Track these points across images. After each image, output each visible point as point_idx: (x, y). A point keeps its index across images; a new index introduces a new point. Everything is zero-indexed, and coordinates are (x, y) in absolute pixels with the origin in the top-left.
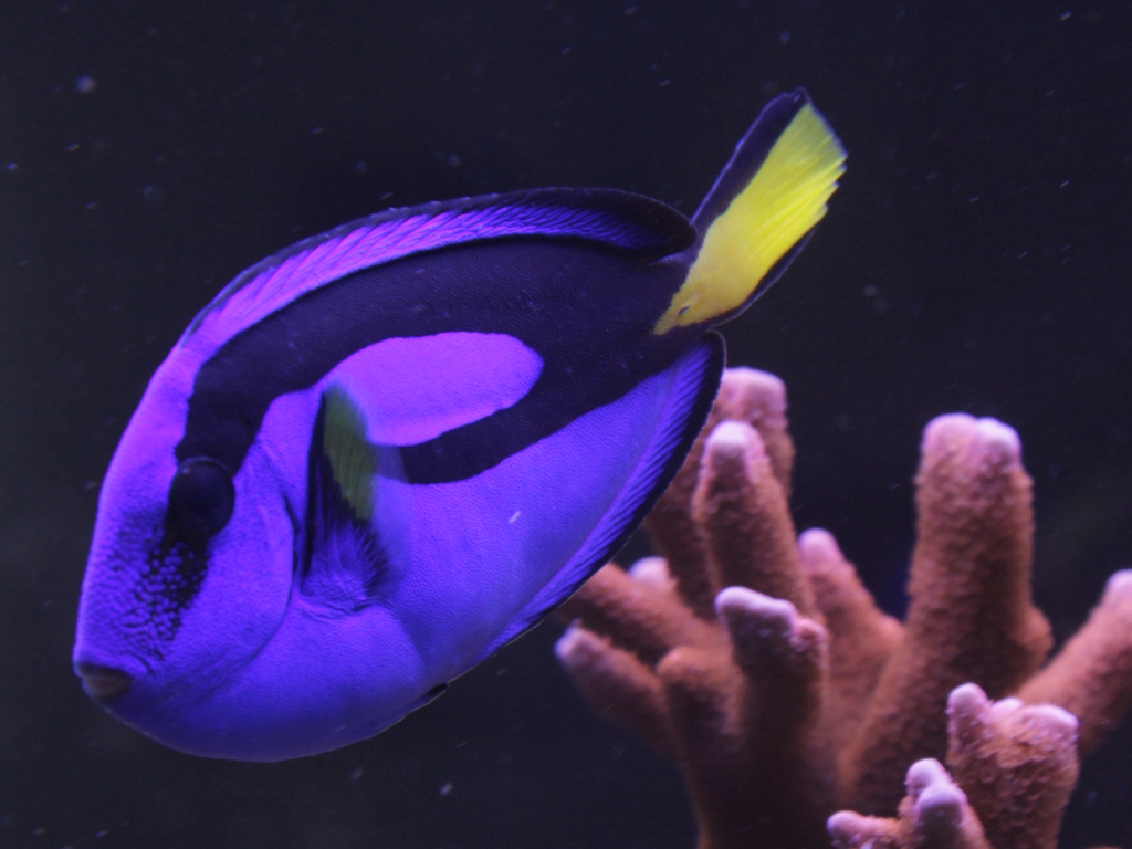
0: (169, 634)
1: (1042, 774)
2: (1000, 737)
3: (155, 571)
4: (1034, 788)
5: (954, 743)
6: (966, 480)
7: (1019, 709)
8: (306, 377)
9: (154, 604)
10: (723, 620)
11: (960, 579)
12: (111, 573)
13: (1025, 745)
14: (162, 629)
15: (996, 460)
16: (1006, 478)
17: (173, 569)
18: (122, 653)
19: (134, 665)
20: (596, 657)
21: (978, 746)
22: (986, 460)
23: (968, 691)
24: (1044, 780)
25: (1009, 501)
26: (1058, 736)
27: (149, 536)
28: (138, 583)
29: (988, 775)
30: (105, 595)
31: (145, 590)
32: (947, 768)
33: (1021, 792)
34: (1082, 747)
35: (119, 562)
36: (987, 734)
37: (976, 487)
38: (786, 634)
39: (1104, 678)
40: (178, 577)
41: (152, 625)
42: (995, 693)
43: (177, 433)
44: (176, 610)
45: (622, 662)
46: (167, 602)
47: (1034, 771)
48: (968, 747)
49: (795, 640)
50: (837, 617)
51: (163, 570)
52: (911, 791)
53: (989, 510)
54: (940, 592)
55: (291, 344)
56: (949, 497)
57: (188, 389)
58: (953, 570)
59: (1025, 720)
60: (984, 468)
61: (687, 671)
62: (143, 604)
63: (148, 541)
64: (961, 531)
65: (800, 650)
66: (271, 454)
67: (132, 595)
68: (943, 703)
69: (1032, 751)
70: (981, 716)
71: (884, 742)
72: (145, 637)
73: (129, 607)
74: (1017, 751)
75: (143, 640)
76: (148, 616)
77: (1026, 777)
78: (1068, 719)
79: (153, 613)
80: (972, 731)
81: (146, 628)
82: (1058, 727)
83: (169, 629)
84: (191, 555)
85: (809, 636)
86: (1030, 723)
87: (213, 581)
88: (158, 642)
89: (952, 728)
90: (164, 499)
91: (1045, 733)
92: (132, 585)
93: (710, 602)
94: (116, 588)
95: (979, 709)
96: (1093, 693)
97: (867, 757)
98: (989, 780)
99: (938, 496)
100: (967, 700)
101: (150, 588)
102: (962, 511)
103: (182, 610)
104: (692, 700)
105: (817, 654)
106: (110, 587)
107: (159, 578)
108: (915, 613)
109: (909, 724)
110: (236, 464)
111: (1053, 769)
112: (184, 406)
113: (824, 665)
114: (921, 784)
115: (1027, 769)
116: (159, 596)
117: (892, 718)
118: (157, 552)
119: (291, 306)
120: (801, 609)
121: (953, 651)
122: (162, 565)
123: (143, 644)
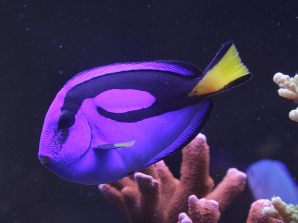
0: (60, 149)
1: (210, 216)
2: (201, 207)
3: (56, 135)
4: (209, 219)
5: (190, 209)
6: (194, 147)
7: (206, 201)
8: (93, 96)
9: (56, 142)
10: (136, 180)
11: (192, 170)
12: (46, 135)
13: (207, 209)
14: (58, 148)
15: (201, 142)
16: (203, 147)
17: (60, 135)
18: (48, 153)
19: (51, 156)
20: (108, 189)
21: (195, 210)
22: (198, 142)
23: (193, 196)
24: (211, 217)
25: (204, 152)
26: (214, 207)
27: (54, 127)
28: (52, 138)
29: (198, 216)
30: (44, 140)
31: (54, 139)
32: (188, 215)
33: (205, 220)
34: (220, 209)
35: (48, 133)
36: (198, 207)
37: (196, 149)
38: (151, 183)
39: (226, 193)
40: (62, 137)
41: (55, 147)
42: (200, 197)
43: (62, 105)
44: (61, 144)
45: (113, 190)
46: (59, 142)
47: (209, 215)
48: (193, 210)
49: (153, 185)
50: (164, 179)
51: (58, 135)
52: (179, 220)
53: (199, 154)
54: (188, 173)
55: (89, 88)
56: (190, 151)
57: (64, 96)
58: (191, 168)
59: (207, 203)
60: (198, 144)
61: (128, 192)
62: (53, 142)
63: (54, 128)
64: (193, 159)
65: (154, 187)
66: (84, 111)
67: (51, 140)
68: (187, 199)
69: (208, 211)
70: (196, 202)
71: (175, 208)
72: (53, 149)
73: (50, 143)
74: (205, 211)
75: (53, 150)
76: (54, 145)
77: (207, 217)
78: (217, 203)
79: (55, 144)
80: (194, 206)
81: (54, 147)
82: (215, 205)
83: (60, 148)
84: (65, 132)
85: (156, 184)
86: (208, 204)
87: (70, 138)
88: (57, 151)
89: (189, 205)
90: (58, 119)
91: (211, 206)
92: (51, 138)
93: (133, 176)
94: (47, 139)
95: (196, 201)
96: (224, 197)
97: (171, 212)
98: (198, 217)
99: (187, 151)
100: (193, 199)
101: (55, 139)
102: (193, 154)
103: (62, 144)
104: (129, 199)
105: (158, 188)
106: (46, 138)
107: (57, 137)
108: (182, 178)
109: (180, 204)
110: (76, 113)
111: (213, 215)
112: (63, 100)
113: (160, 191)
114: (182, 219)
115: (207, 215)
116: (57, 141)
117: (177, 203)
118: (57, 131)
119: (90, 80)
120: (154, 177)
121: (191, 187)
122: (58, 134)
123: (53, 151)
